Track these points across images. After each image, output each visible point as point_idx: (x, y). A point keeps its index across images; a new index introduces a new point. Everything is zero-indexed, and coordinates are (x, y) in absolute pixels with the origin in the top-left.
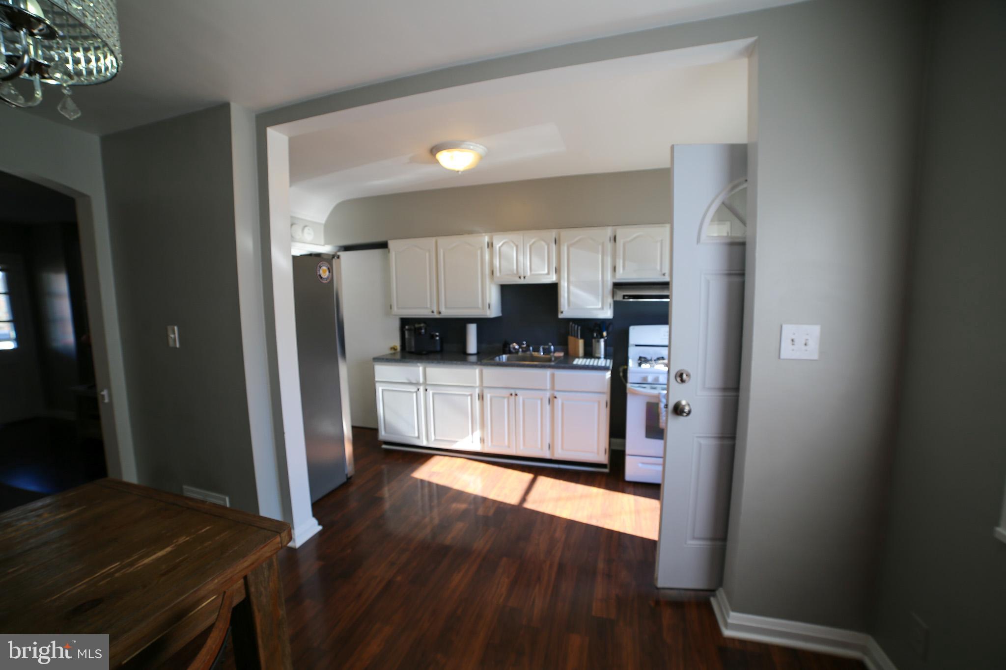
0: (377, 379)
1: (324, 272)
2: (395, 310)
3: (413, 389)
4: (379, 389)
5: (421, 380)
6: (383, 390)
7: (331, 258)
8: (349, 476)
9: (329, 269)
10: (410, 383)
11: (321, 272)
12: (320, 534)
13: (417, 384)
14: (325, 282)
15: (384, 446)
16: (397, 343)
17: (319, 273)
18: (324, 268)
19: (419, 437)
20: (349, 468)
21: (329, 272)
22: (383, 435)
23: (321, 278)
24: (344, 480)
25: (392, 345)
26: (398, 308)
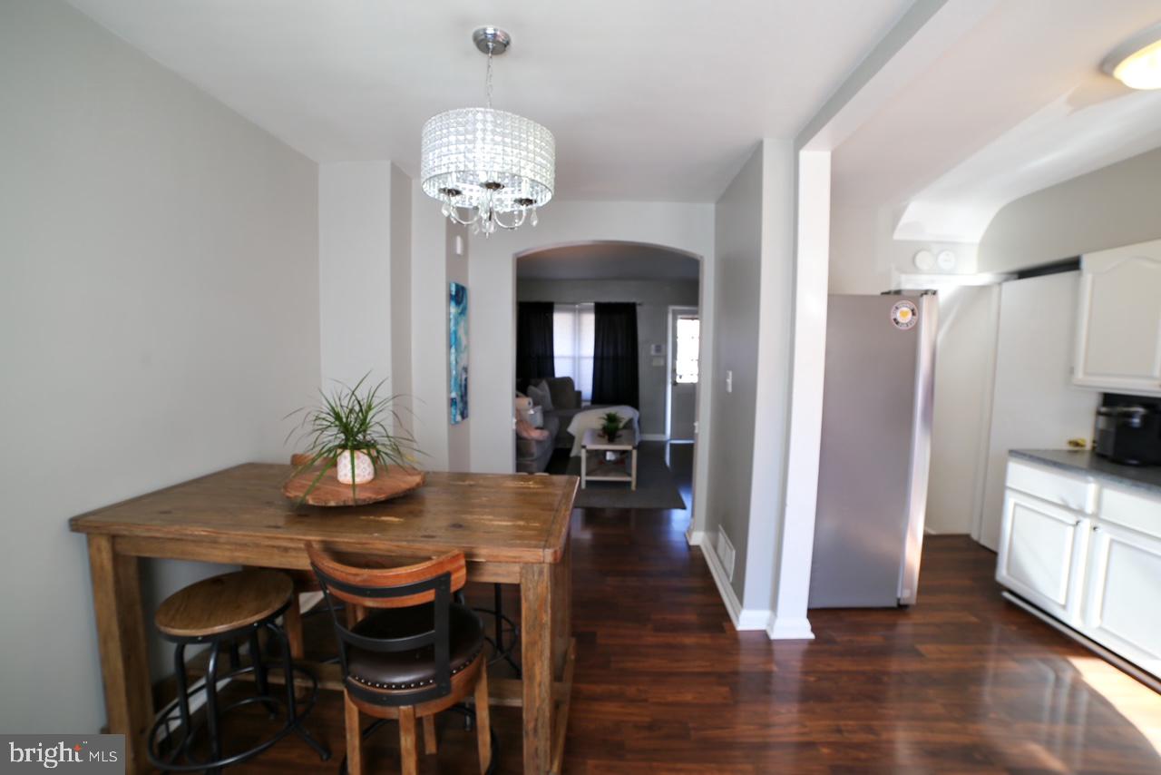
0: (1009, 483)
1: (904, 314)
2: (1080, 375)
3: (1071, 519)
4: (1011, 500)
5: (1090, 508)
6: (1016, 505)
7: (919, 294)
8: (902, 602)
9: (913, 311)
10: (1066, 507)
11: (898, 316)
12: (810, 642)
13: (1080, 512)
14: (904, 328)
15: (1006, 595)
16: (1087, 436)
17: (893, 318)
18: (905, 309)
19: (1064, 607)
20: (908, 591)
21: (914, 314)
22: (1003, 574)
23: (897, 323)
24: (894, 604)
25: (1076, 436)
26: (1086, 373)
